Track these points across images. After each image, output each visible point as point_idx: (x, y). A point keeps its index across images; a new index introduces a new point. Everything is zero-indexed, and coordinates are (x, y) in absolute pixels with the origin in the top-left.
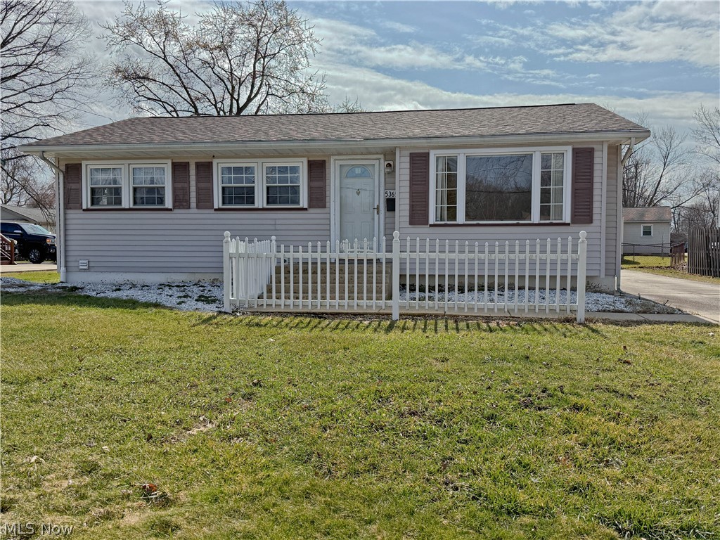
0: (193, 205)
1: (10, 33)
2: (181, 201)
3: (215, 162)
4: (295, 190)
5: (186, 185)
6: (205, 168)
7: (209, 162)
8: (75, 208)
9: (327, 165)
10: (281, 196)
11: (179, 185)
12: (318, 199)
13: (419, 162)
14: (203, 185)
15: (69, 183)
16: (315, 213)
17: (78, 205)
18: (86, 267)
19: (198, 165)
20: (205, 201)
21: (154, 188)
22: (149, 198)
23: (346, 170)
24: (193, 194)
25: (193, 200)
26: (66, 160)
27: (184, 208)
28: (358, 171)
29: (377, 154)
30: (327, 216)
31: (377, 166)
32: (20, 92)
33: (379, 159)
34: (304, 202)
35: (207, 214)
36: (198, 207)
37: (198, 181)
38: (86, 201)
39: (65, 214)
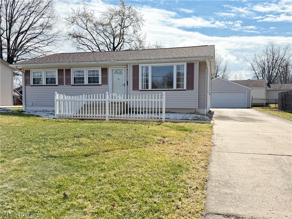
0: (65, 84)
1: (33, 22)
2: (61, 82)
3: (71, 69)
4: (98, 78)
5: (62, 77)
6: (68, 71)
7: (69, 69)
8: (28, 85)
9: (108, 69)
10: (93, 80)
11: (60, 77)
12: (105, 81)
13: (136, 68)
14: (67, 77)
15: (26, 77)
16: (104, 86)
17: (29, 84)
18: (31, 105)
19: (66, 70)
20: (68, 82)
21: (53, 78)
22: (50, 81)
23: (114, 71)
24: (65, 80)
25: (65, 82)
26: (25, 69)
27: (61, 85)
28: (118, 72)
29: (124, 65)
30: (107, 87)
31: (124, 69)
32: (37, 43)
33: (125, 67)
34: (100, 83)
35: (69, 87)
36: (66, 85)
37: (66, 76)
38: (32, 83)
39: (25, 87)
